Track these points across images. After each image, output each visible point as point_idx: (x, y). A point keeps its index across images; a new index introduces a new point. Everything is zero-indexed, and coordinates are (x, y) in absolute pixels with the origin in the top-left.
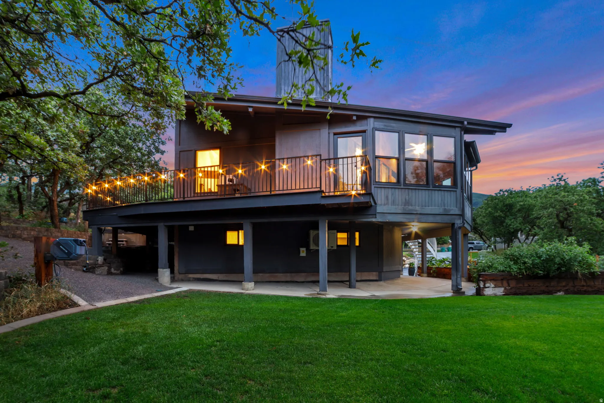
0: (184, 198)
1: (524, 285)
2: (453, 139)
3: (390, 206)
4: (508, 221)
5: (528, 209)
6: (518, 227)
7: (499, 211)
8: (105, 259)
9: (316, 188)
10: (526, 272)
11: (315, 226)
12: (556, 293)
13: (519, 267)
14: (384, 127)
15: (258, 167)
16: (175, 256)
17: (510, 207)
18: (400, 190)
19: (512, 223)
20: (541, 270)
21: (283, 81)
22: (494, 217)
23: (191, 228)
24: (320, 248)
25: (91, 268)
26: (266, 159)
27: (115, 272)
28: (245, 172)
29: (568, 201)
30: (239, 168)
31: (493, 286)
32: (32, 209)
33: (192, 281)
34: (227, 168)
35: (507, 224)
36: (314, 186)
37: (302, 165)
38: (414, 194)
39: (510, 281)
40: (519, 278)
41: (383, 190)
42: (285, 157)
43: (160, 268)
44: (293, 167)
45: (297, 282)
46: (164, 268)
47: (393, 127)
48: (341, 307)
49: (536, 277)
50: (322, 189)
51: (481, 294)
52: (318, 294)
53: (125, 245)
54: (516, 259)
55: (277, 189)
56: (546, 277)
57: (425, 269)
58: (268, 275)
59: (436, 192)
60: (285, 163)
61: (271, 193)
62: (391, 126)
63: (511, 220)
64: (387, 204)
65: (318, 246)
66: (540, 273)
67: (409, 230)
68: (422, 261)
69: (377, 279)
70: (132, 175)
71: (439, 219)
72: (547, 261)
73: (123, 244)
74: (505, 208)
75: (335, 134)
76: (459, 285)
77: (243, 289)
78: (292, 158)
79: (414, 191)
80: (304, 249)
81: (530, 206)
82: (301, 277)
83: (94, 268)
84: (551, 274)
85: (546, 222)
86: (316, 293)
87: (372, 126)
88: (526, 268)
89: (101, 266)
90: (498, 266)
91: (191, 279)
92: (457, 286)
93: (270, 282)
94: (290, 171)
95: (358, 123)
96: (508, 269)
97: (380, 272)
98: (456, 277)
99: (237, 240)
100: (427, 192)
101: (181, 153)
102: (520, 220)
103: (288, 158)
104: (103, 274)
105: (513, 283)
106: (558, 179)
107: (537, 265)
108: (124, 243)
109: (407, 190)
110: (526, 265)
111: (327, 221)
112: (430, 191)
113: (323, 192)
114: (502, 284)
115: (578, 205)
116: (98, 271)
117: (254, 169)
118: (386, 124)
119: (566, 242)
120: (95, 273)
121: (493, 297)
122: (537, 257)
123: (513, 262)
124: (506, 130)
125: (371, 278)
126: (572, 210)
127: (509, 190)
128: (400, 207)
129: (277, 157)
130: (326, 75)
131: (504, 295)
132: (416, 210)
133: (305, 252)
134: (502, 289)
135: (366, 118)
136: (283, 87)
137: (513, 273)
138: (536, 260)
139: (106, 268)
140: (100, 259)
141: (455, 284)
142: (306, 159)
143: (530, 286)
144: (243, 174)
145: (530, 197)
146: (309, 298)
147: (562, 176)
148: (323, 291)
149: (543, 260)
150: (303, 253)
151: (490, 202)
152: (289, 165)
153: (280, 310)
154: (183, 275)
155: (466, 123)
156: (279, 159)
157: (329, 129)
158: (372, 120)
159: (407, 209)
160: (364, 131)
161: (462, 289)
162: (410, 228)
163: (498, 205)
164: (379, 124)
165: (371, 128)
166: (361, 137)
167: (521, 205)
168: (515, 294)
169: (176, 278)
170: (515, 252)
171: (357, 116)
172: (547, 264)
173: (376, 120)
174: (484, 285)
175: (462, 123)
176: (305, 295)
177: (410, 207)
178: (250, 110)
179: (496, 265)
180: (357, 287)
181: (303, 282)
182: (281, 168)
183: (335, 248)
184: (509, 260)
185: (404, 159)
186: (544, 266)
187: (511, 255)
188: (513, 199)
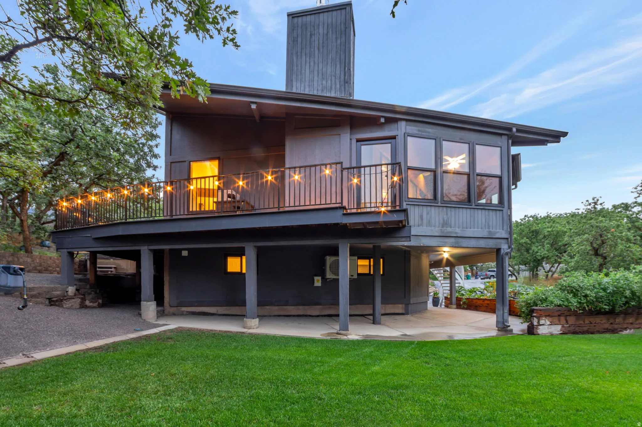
0: (172, 216)
1: (584, 322)
2: (499, 149)
3: (425, 227)
4: (534, 248)
5: (556, 236)
6: (545, 254)
7: (525, 238)
8: (77, 290)
9: (336, 203)
10: (588, 306)
11: (334, 252)
12: (621, 331)
13: (579, 301)
14: (418, 132)
15: (263, 178)
16: (165, 286)
17: (536, 233)
18: (437, 208)
19: (538, 250)
20: (605, 305)
21: (294, 76)
22: (520, 244)
23: (185, 253)
24: (340, 277)
25: (57, 301)
26: (273, 168)
27: (91, 304)
28: (247, 184)
29: (605, 226)
30: (239, 179)
31: (548, 323)
32: (6, 232)
33: (186, 315)
34: (225, 180)
35: (534, 252)
36: (334, 201)
37: (318, 175)
38: (453, 213)
39: (568, 318)
40: (579, 313)
41: (417, 208)
42: (297, 165)
43: (144, 301)
44: (308, 179)
45: (310, 316)
46: (148, 301)
47: (429, 133)
48: (370, 356)
49: (599, 312)
50: (344, 205)
51: (535, 333)
52: (338, 334)
53: (114, 272)
54: (574, 290)
55: (287, 205)
56: (612, 313)
57: (454, 300)
58: (276, 308)
59: (480, 211)
60: (297, 173)
61: (279, 210)
62: (427, 132)
63: (537, 247)
64: (422, 225)
65: (338, 275)
66: (605, 308)
67: (440, 257)
68: (451, 290)
69: (404, 312)
70: (109, 189)
71: (482, 244)
72: (614, 293)
73: (111, 271)
74: (531, 235)
75: (358, 141)
76: (506, 322)
77: (244, 328)
78: (305, 167)
79: (453, 209)
80: (319, 278)
81: (558, 232)
82: (315, 310)
83: (62, 300)
84: (618, 309)
85: (577, 250)
86: (335, 331)
87: (403, 131)
88: (588, 302)
89: (71, 298)
90: (554, 300)
91: (185, 313)
92: (503, 323)
93: (279, 316)
94: (303, 182)
95: (387, 127)
96: (566, 303)
97: (407, 304)
98: (502, 312)
99: (240, 267)
100: (468, 211)
101: (173, 164)
102: (548, 247)
103: (300, 167)
104: (74, 307)
105: (572, 320)
106: (593, 203)
107: (601, 299)
108: (113, 270)
109: (445, 209)
110: (588, 298)
111: (349, 244)
112: (472, 210)
113: (344, 208)
114: (559, 321)
115: (616, 231)
116: (67, 304)
117: (257, 180)
118: (420, 129)
119: (634, 271)
120: (62, 307)
121: (548, 336)
122: (602, 289)
123: (571, 295)
124: (560, 139)
125: (397, 311)
126: (609, 236)
127: (534, 216)
128: (437, 229)
129: (287, 165)
130: (348, 68)
131: (561, 334)
132: (456, 233)
133: (320, 281)
134: (559, 327)
135: (396, 120)
136: (294, 83)
137: (572, 308)
138: (600, 292)
139: (79, 300)
140: (71, 290)
141: (501, 320)
142: (323, 167)
143: (591, 323)
144: (245, 186)
145: (558, 223)
146: (327, 340)
147: (598, 200)
148: (343, 330)
149: (610, 293)
150: (318, 281)
151: (515, 229)
152: (303, 175)
153: (290, 361)
154: (175, 308)
155: (514, 130)
156: (290, 168)
157: (351, 134)
158: (403, 123)
159: (446, 231)
160: (394, 138)
161: (509, 326)
162: (441, 254)
163: (523, 231)
164: (412, 129)
165: (403, 133)
166: (390, 145)
167: (548, 231)
168: (575, 333)
169: (166, 312)
170: (574, 282)
171: (386, 118)
172: (612, 296)
173: (409, 123)
174: (539, 322)
175: (510, 129)
176: (321, 335)
177: (449, 229)
178: (254, 106)
179: (551, 299)
180: (382, 323)
181: (318, 316)
182: (291, 179)
183: (355, 277)
184: (566, 292)
185: (442, 171)
186: (609, 300)
187: (569, 287)
188: (540, 225)
